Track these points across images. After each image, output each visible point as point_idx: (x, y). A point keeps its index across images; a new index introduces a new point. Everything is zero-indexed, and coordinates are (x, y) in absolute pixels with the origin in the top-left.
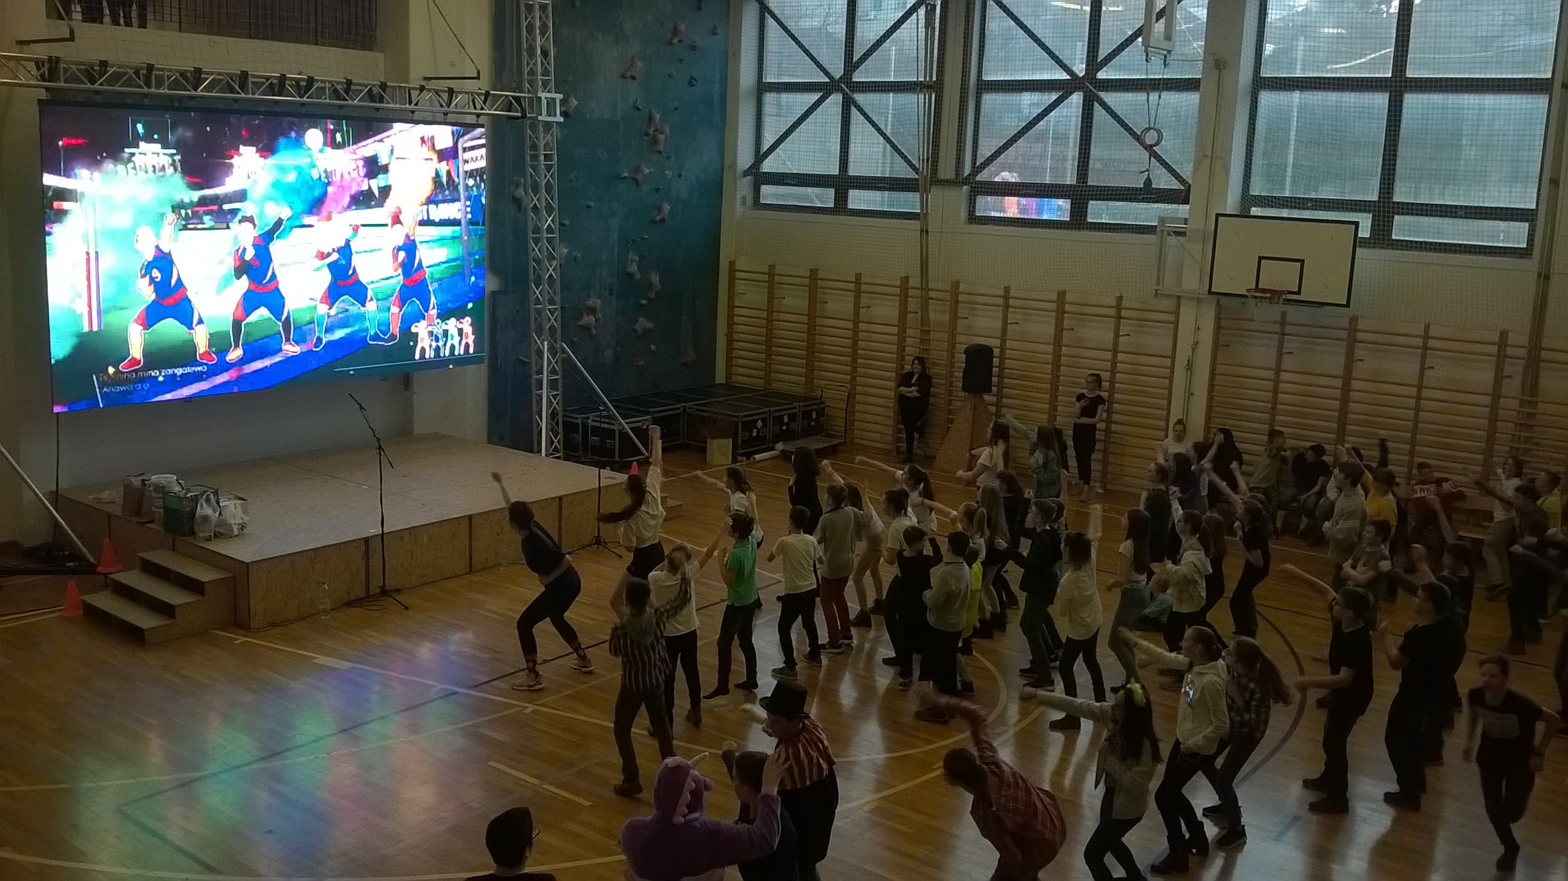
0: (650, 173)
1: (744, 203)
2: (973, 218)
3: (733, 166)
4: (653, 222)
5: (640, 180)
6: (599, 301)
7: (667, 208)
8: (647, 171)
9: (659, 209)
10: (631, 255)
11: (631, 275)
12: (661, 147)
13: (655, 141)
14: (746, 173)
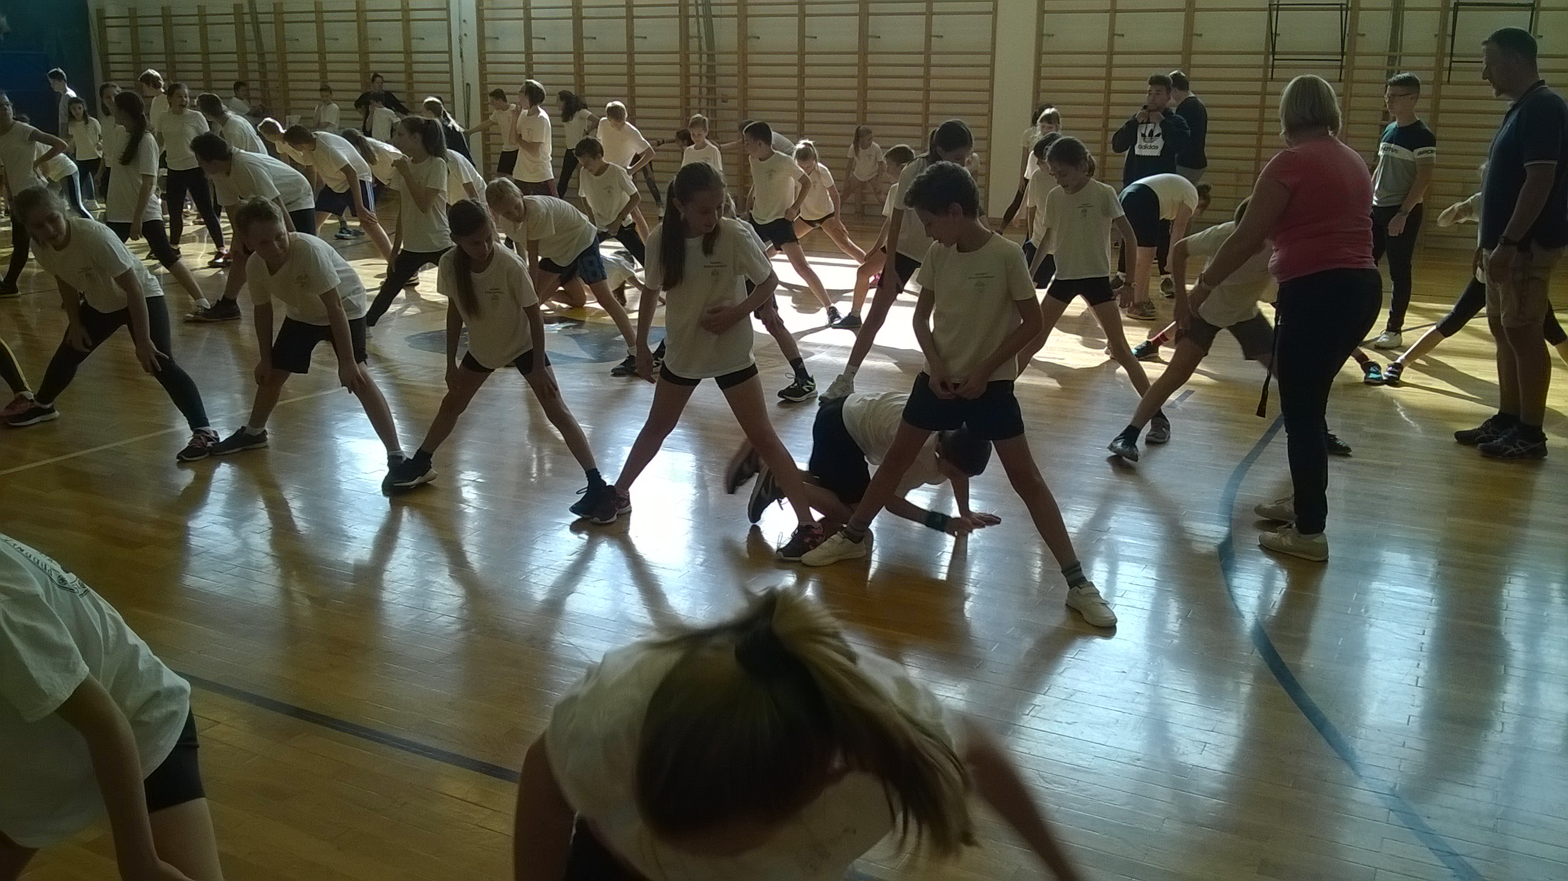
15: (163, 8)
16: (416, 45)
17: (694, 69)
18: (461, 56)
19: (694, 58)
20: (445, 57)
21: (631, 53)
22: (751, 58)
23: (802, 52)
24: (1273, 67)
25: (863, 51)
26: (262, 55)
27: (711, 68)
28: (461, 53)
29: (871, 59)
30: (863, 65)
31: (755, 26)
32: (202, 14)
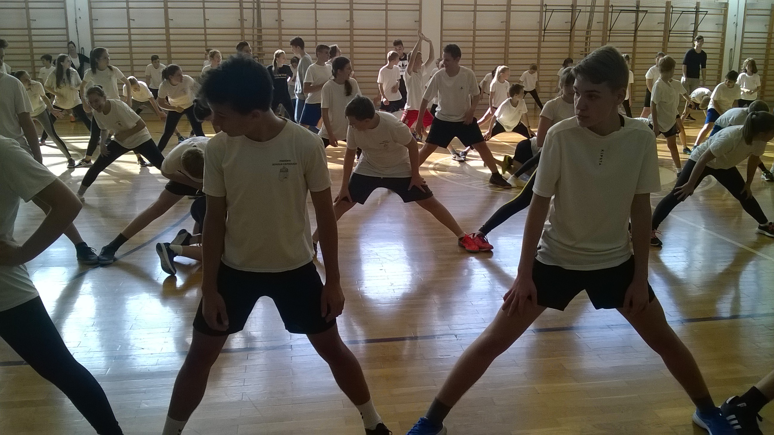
24: (544, 36)
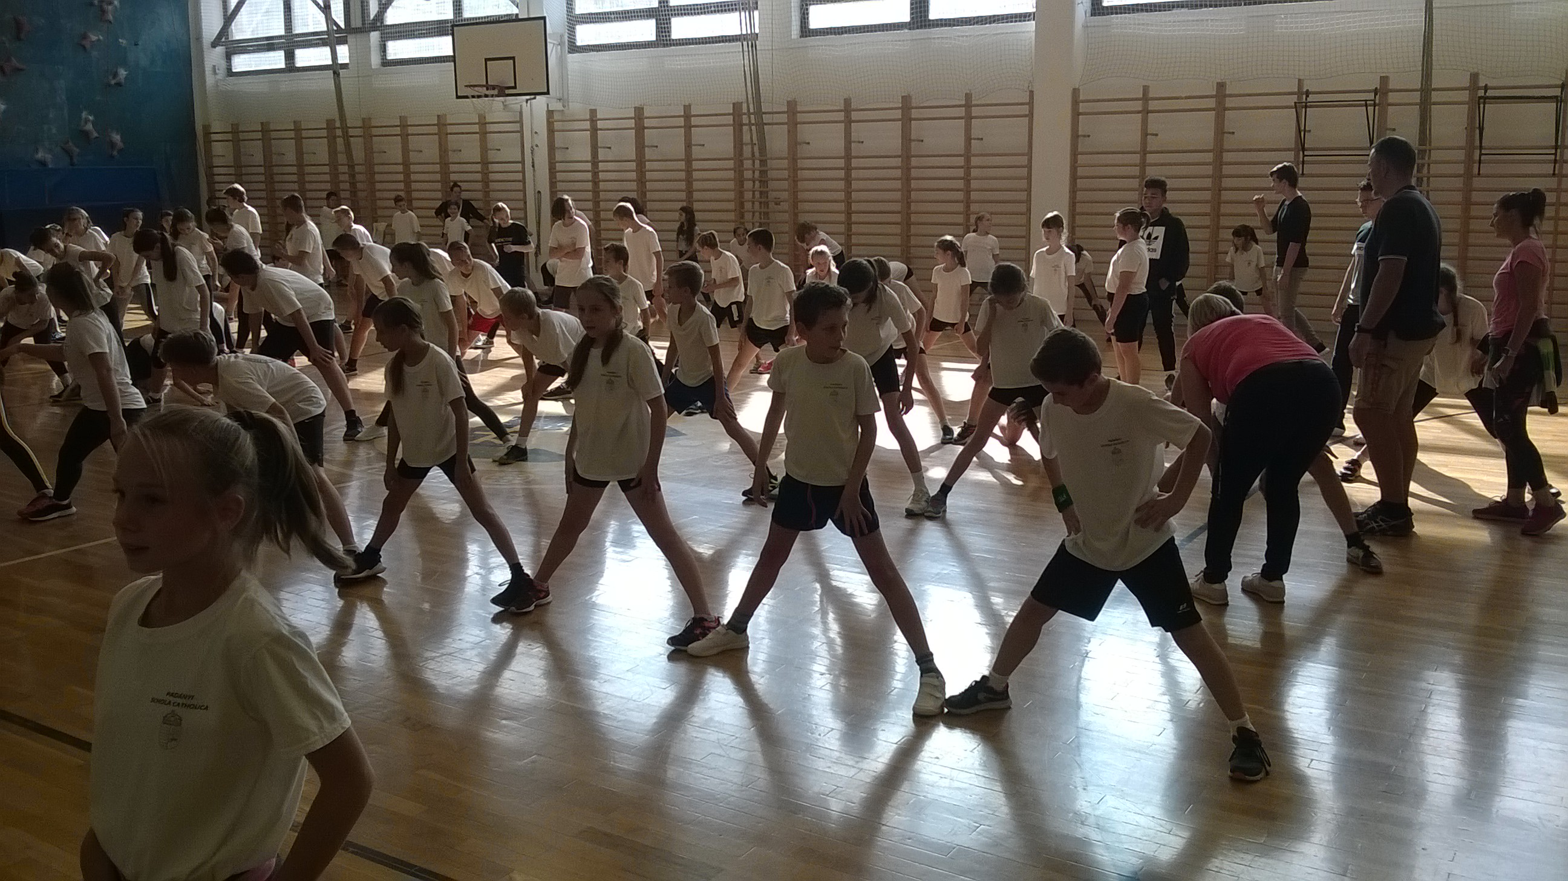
0: (99, 40)
1: (215, 72)
2: (386, 63)
3: (199, 38)
4: (110, 85)
5: (88, 46)
6: (50, 156)
7: (123, 73)
8: (94, 38)
9: (115, 75)
10: (84, 115)
11: (86, 134)
12: (111, 17)
13: (103, 12)
14: (214, 45)
15: (262, 124)
16: (492, 156)
17: (748, 174)
18: (533, 166)
19: (748, 164)
20: (519, 167)
21: (689, 159)
22: (801, 163)
23: (848, 156)
25: (906, 155)
26: (351, 166)
27: (763, 173)
28: (533, 163)
29: (914, 162)
30: (907, 168)
31: (805, 132)
32: (298, 129)
